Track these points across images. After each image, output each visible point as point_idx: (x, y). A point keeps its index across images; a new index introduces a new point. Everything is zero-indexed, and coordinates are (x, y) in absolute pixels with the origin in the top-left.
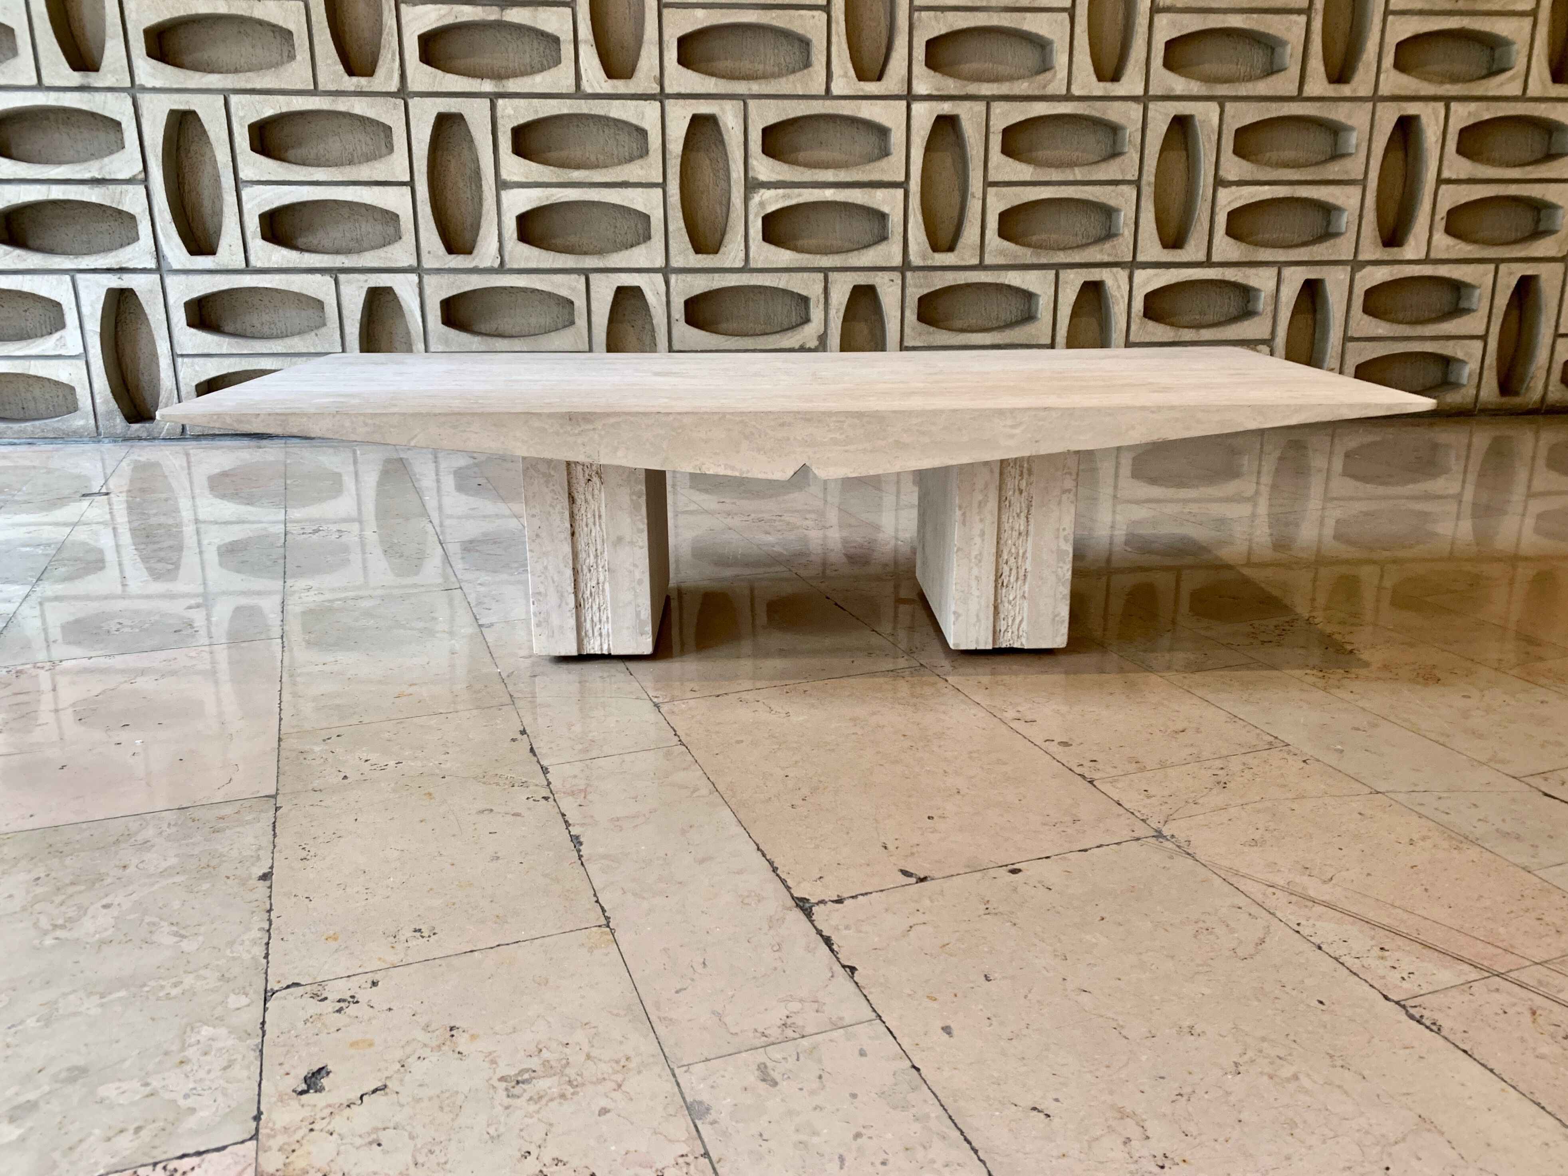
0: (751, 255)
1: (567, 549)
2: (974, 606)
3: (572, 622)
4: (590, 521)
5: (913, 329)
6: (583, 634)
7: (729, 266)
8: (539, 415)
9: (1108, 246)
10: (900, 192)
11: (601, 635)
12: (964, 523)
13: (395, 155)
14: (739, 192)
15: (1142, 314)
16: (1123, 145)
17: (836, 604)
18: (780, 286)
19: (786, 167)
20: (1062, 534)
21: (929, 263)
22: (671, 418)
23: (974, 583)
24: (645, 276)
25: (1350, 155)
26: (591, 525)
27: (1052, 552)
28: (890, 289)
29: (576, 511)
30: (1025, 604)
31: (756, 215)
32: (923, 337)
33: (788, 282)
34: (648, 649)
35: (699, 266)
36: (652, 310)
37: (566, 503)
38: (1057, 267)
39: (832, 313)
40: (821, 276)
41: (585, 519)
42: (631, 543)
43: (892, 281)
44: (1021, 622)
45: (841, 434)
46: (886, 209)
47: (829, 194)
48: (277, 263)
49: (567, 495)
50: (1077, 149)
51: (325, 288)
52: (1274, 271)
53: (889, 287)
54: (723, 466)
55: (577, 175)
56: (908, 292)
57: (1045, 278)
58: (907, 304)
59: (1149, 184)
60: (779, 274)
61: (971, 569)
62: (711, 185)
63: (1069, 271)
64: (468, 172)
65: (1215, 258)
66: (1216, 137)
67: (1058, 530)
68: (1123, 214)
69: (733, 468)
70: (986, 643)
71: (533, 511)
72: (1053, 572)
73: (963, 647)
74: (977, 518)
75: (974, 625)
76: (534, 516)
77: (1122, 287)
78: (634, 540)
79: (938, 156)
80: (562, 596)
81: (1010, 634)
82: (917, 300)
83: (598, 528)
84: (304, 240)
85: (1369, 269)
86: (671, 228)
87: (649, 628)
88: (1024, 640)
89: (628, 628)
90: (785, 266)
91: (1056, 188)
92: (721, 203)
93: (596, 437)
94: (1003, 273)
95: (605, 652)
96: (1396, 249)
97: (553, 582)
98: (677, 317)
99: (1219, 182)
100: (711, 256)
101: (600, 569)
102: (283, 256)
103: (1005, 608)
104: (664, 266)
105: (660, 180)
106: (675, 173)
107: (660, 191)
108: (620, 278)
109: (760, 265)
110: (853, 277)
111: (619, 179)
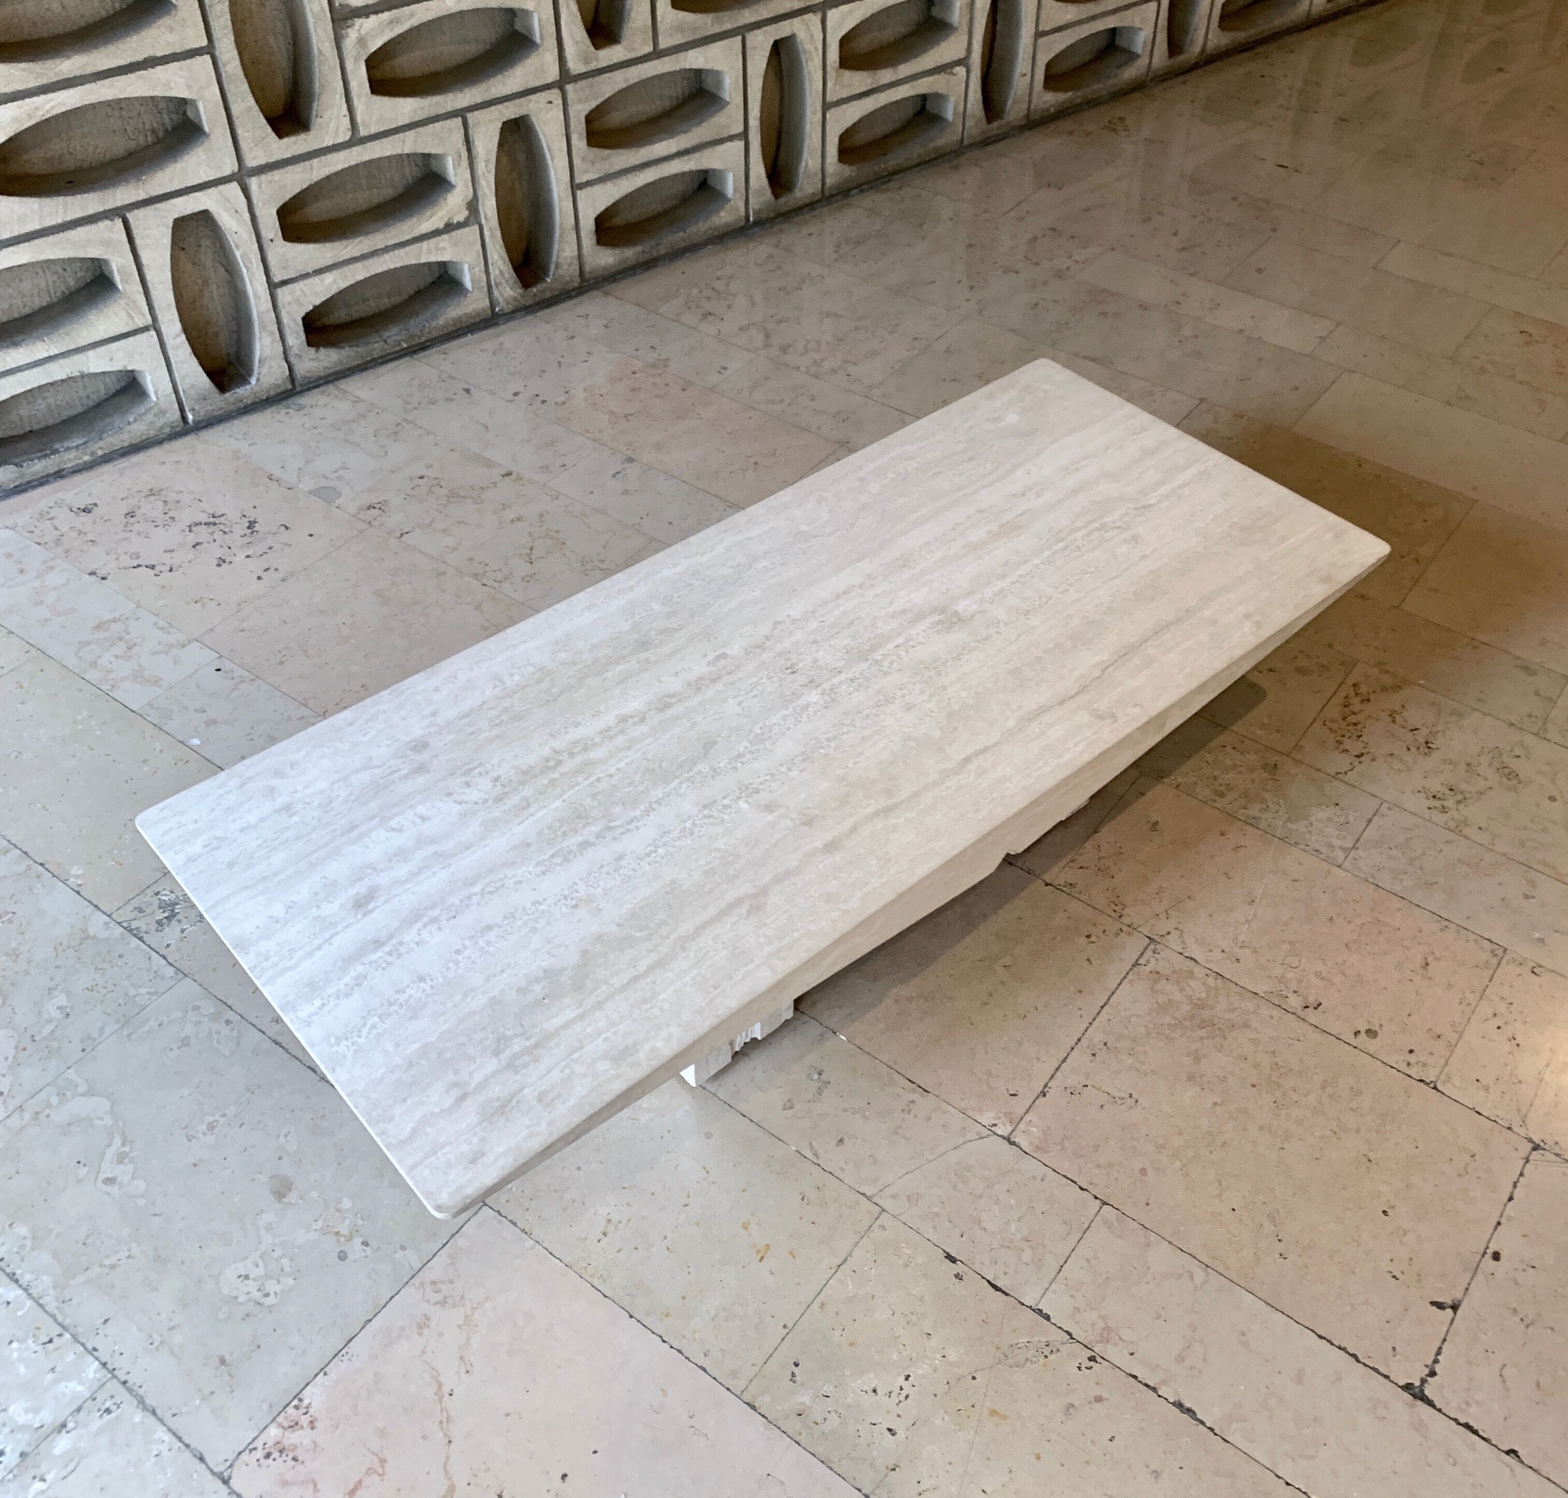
0: (359, 119)
5: (584, 159)
7: (330, 144)
14: (325, 32)
15: (838, 64)
18: (406, 152)
21: (594, 66)
24: (212, 191)
28: (549, 115)
31: (356, 60)
32: (597, 166)
33: (415, 142)
35: (288, 155)
38: (744, 31)
39: (481, 167)
40: (458, 121)
43: (550, 102)
53: (548, 112)
56: (572, 112)
57: (730, 49)
58: (572, 128)
60: (401, 135)
63: (758, 31)
77: (815, 38)
82: (583, 120)
86: (235, 111)
90: (407, 122)
94: (682, 55)
98: (271, 236)
100: (300, 136)
104: (236, 169)
105: (204, 42)
106: (226, 27)
107: (207, 58)
108: (174, 205)
109: (373, 130)
110: (500, 111)
111: (139, 57)
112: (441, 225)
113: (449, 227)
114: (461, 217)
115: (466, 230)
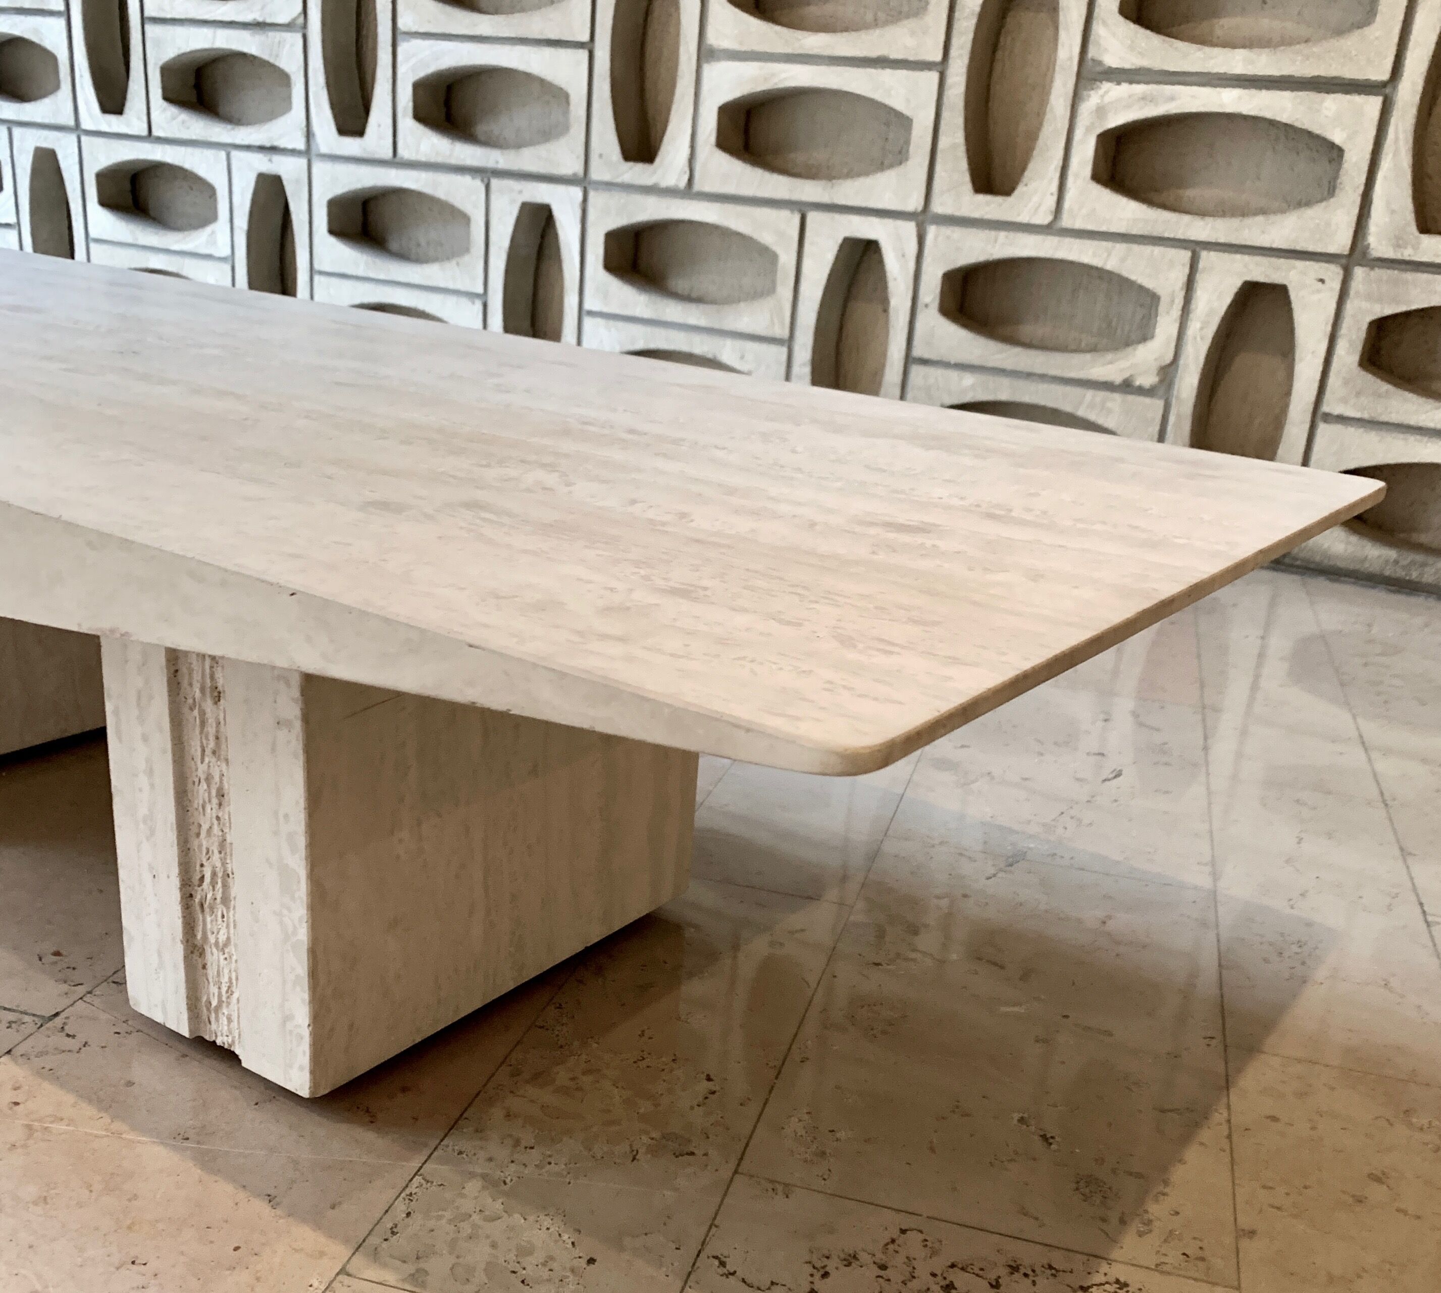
0: (1067, 203)
5: (1347, 382)
7: (1024, 221)
10: (1374, 104)
14: (1065, 85)
18: (1109, 267)
21: (1407, 254)
24: (889, 222)
28: (1316, 297)
31: (1088, 130)
32: (1364, 401)
33: (1123, 260)
35: (976, 215)
36: (890, 286)
39: (1194, 326)
40: (1186, 255)
43: (1322, 281)
46: (1338, 136)
47: (1229, 100)
53: (1315, 292)
56: (1350, 308)
58: (1343, 332)
60: (1109, 244)
82: (1365, 326)
90: (1120, 230)
100: (997, 199)
104: (920, 208)
105: (938, 58)
106: (964, 47)
108: (850, 223)
109: (1078, 224)
110: (1246, 266)
111: (873, 54)
112: (1118, 379)
113: (1127, 387)
114: (1148, 380)
115: (1147, 400)
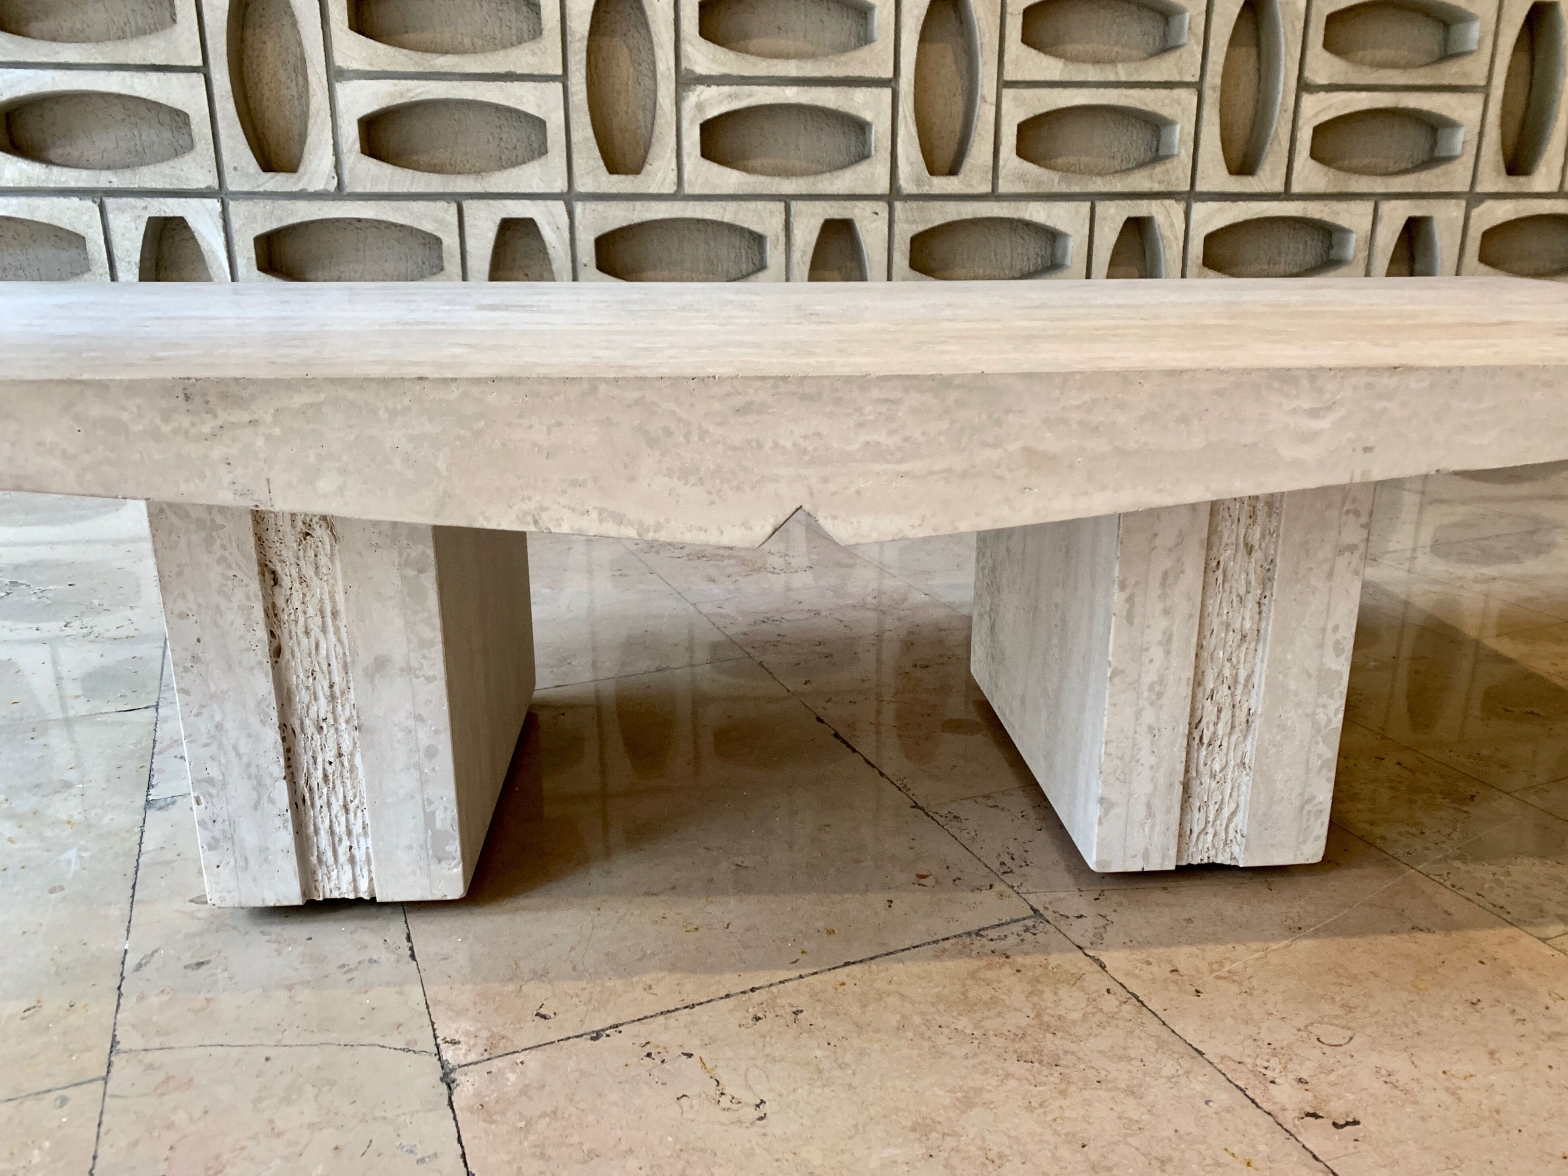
0: (686, 176)
1: (264, 686)
2: (1142, 787)
3: (286, 838)
4: (315, 623)
5: (904, 278)
6: (314, 859)
7: (655, 191)
8: (102, 387)
9: (1159, 169)
10: (887, 93)
11: (352, 860)
12: (1130, 618)
13: (178, 28)
14: (668, 89)
15: (1200, 261)
16: (1180, 33)
17: (836, 735)
18: (726, 220)
19: (731, 55)
20: (1330, 638)
21: (925, 190)
22: (454, 393)
23: (1144, 741)
24: (540, 203)
25: (1471, 53)
26: (316, 632)
27: (1309, 676)
28: (873, 226)
29: (281, 602)
30: (1245, 780)
31: (692, 121)
33: (736, 213)
34: (455, 889)
35: (614, 191)
36: (550, 251)
37: (255, 586)
38: (1094, 198)
39: (796, 256)
40: (781, 206)
41: (301, 620)
42: (408, 670)
43: (876, 214)
44: (1233, 814)
45: (891, 433)
46: (867, 116)
47: (791, 95)
48: (13, 180)
49: (256, 569)
50: (1116, 44)
51: (85, 218)
52: (1369, 206)
53: (872, 222)
54: (594, 514)
55: (442, 63)
56: (897, 229)
57: (1077, 212)
58: (896, 245)
59: (1214, 88)
60: (724, 203)
61: (1138, 714)
62: (631, 82)
63: (1108, 203)
64: (292, 60)
65: (1296, 188)
66: (1302, 24)
67: (1324, 630)
68: (1178, 128)
69: (619, 519)
70: (1163, 858)
71: (180, 606)
72: (1307, 715)
73: (1117, 867)
74: (1159, 607)
75: (1142, 825)
76: (184, 616)
77: (1176, 226)
78: (414, 664)
79: (934, 48)
80: (259, 785)
81: (1210, 837)
82: (908, 241)
83: (333, 638)
84: (60, 151)
85: (1488, 204)
86: (575, 137)
87: (454, 847)
88: (1236, 849)
89: (410, 847)
90: (731, 192)
91: (1093, 91)
92: (644, 108)
93: (260, 442)
94: (1022, 205)
95: (366, 897)
96: (1522, 179)
97: (238, 755)
98: (585, 260)
99: (1304, 86)
100: (631, 177)
101: (343, 726)
102: (21, 171)
103: (1204, 786)
104: (565, 190)
105: (559, 72)
106: (580, 62)
107: (559, 86)
108: (505, 206)
109: (697, 191)
110: (824, 208)
111: (502, 70)
